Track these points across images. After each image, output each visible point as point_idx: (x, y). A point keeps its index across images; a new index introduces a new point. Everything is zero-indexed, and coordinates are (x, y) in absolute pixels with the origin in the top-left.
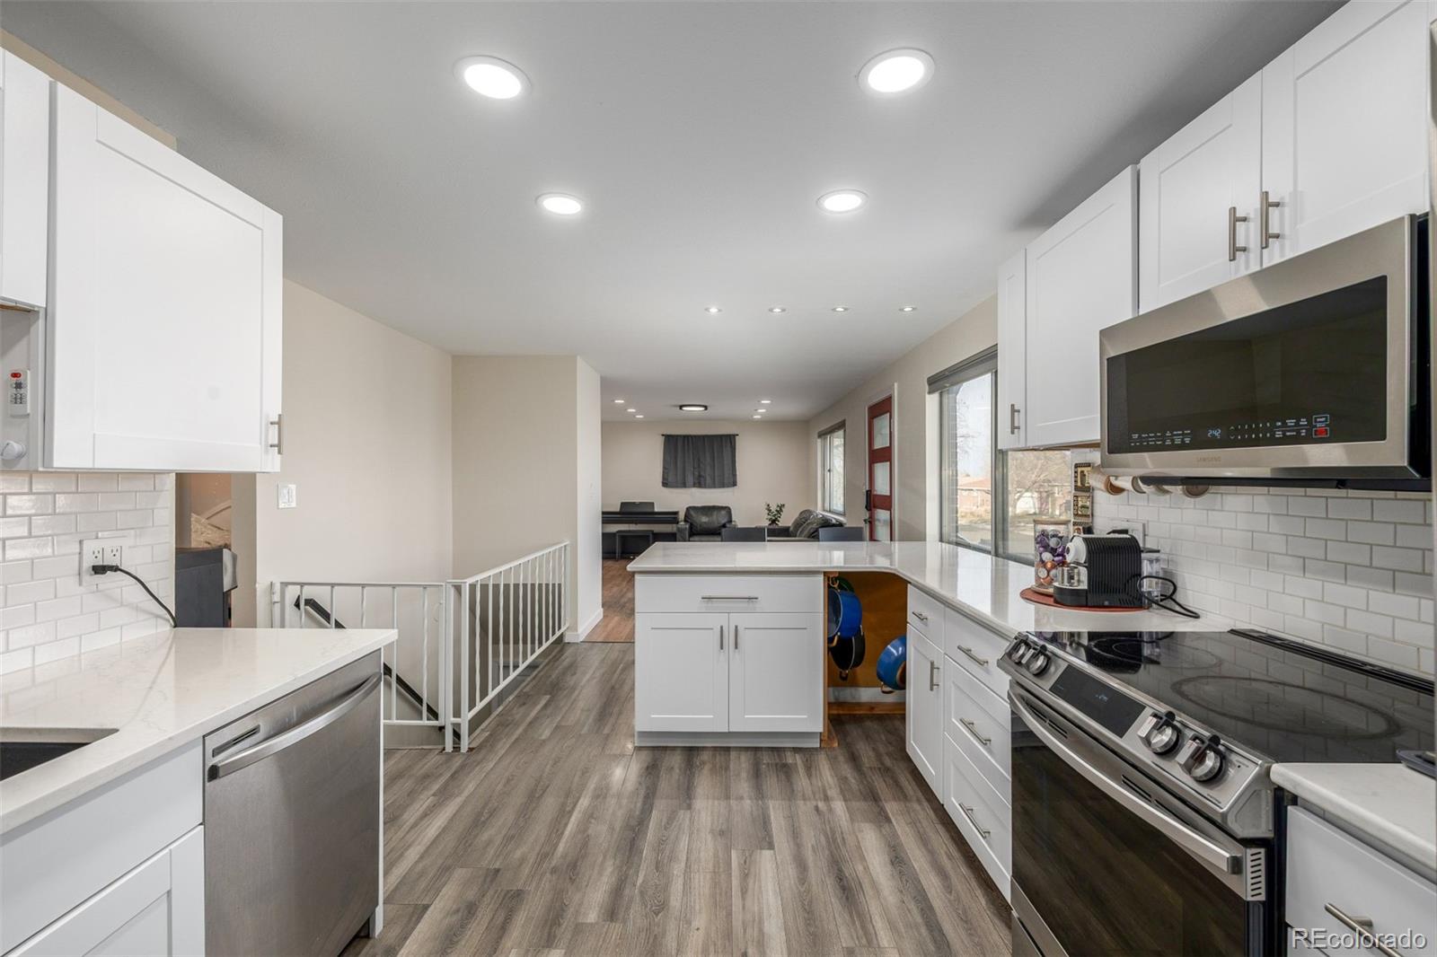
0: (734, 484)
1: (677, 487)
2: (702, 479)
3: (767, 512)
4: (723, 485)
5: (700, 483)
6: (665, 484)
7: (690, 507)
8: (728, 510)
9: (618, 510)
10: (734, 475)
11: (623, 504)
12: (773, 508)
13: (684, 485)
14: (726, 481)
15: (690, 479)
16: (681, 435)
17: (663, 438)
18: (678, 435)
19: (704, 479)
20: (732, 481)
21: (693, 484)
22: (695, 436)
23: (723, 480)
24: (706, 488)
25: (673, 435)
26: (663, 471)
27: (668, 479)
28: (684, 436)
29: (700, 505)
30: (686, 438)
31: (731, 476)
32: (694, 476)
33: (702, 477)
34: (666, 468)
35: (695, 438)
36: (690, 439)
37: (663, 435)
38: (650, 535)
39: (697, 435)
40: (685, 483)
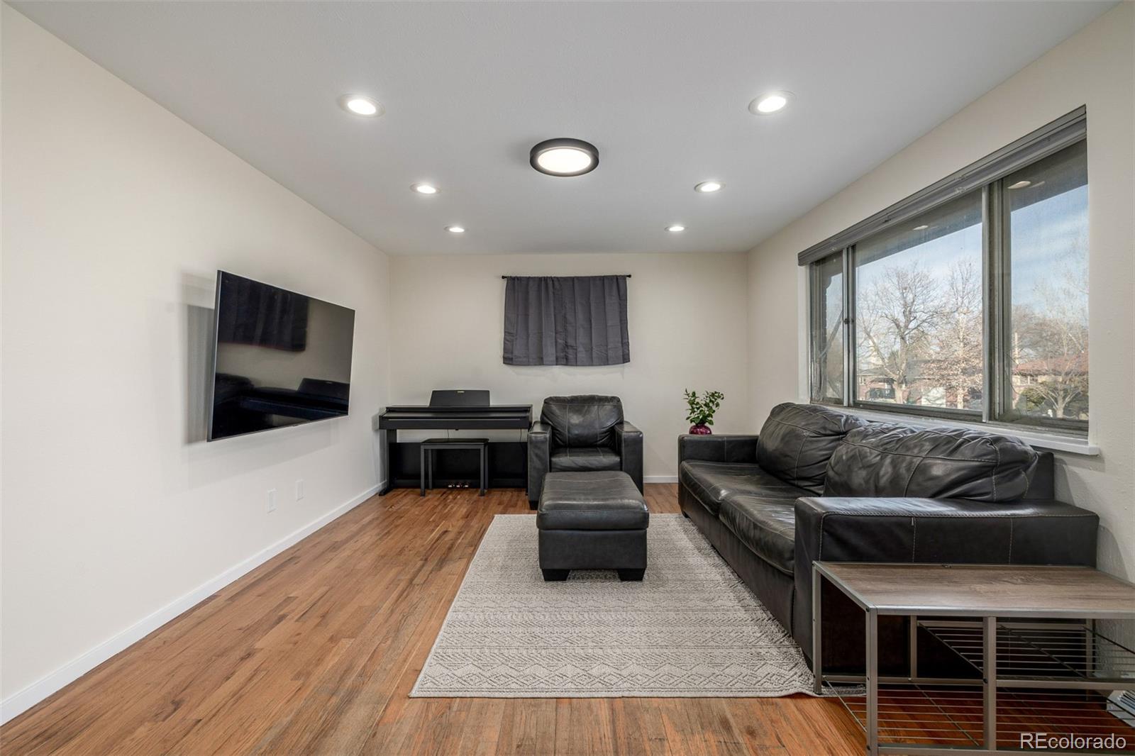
0: (626, 359)
1: (527, 364)
2: (570, 351)
3: (689, 403)
4: (606, 361)
5: (566, 358)
6: (509, 360)
7: (551, 399)
8: (615, 402)
9: (426, 403)
10: (625, 343)
11: (437, 394)
12: (701, 399)
13: (540, 361)
14: (611, 353)
15: (550, 351)
16: (535, 277)
17: (505, 282)
18: (529, 277)
19: (575, 351)
20: (621, 354)
21: (555, 359)
22: (557, 278)
23: (607, 351)
24: (577, 366)
25: (520, 277)
26: (505, 338)
27: (512, 353)
28: (540, 279)
29: (567, 395)
30: (543, 282)
31: (620, 345)
32: (556, 345)
33: (570, 348)
34: (509, 333)
35: (559, 281)
36: (550, 283)
37: (503, 277)
38: (482, 448)
39: (561, 278)
40: (542, 358)
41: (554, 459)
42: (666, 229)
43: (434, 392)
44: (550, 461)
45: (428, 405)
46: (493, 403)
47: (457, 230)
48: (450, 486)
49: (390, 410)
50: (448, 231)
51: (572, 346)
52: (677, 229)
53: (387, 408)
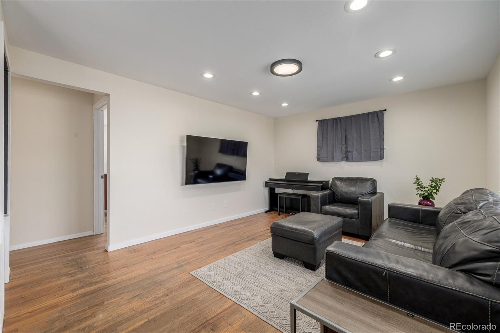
0: (381, 157)
1: (327, 161)
2: (349, 154)
3: (416, 186)
4: (369, 159)
5: (347, 158)
6: (319, 159)
7: (336, 178)
8: (374, 182)
9: (283, 178)
10: (382, 149)
11: (288, 174)
12: (426, 182)
13: (333, 160)
14: (372, 154)
15: (338, 154)
16: (331, 119)
17: (317, 122)
18: (329, 119)
19: (351, 154)
20: (380, 154)
21: (341, 158)
22: (342, 117)
23: (370, 153)
24: (352, 161)
25: (324, 120)
26: (317, 149)
27: (320, 156)
28: (334, 119)
29: (345, 176)
30: (335, 120)
31: (379, 150)
32: (342, 151)
33: (349, 152)
34: (319, 146)
35: (343, 119)
36: (339, 121)
37: (317, 121)
38: (300, 198)
39: (344, 117)
40: (334, 158)
41: (323, 207)
42: (390, 80)
43: (287, 173)
44: (321, 208)
45: (284, 178)
46: (310, 179)
47: (285, 105)
48: (291, 213)
49: (271, 180)
50: (281, 105)
51: (350, 152)
52: (398, 79)
53: (270, 179)
